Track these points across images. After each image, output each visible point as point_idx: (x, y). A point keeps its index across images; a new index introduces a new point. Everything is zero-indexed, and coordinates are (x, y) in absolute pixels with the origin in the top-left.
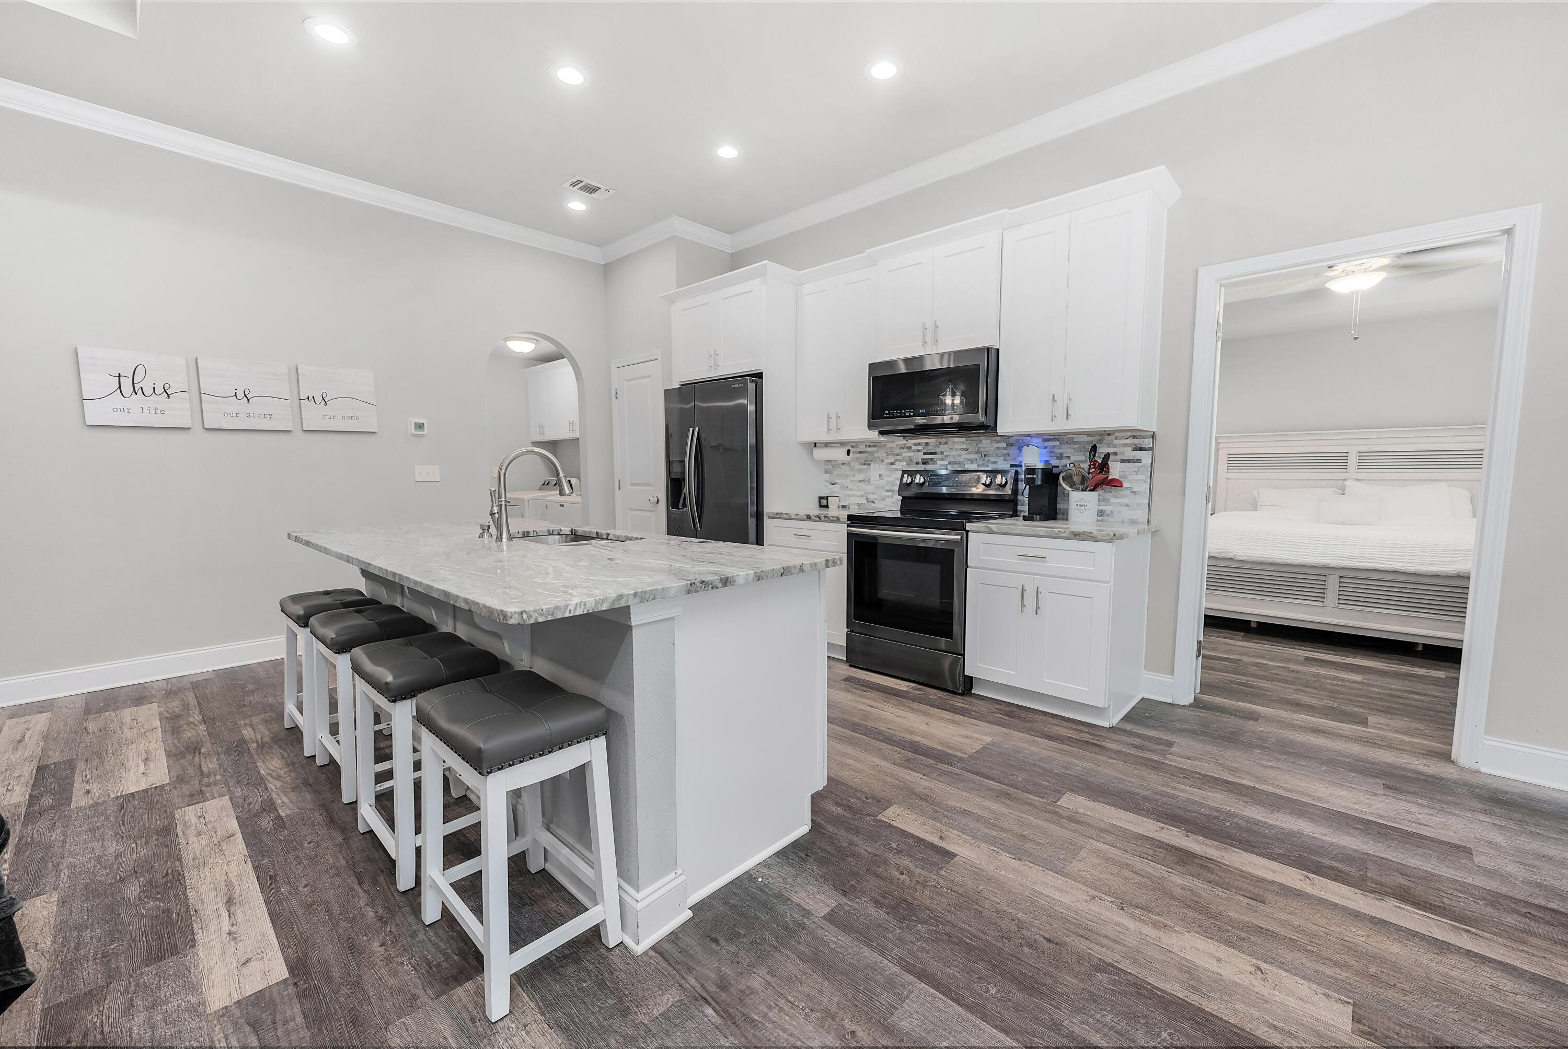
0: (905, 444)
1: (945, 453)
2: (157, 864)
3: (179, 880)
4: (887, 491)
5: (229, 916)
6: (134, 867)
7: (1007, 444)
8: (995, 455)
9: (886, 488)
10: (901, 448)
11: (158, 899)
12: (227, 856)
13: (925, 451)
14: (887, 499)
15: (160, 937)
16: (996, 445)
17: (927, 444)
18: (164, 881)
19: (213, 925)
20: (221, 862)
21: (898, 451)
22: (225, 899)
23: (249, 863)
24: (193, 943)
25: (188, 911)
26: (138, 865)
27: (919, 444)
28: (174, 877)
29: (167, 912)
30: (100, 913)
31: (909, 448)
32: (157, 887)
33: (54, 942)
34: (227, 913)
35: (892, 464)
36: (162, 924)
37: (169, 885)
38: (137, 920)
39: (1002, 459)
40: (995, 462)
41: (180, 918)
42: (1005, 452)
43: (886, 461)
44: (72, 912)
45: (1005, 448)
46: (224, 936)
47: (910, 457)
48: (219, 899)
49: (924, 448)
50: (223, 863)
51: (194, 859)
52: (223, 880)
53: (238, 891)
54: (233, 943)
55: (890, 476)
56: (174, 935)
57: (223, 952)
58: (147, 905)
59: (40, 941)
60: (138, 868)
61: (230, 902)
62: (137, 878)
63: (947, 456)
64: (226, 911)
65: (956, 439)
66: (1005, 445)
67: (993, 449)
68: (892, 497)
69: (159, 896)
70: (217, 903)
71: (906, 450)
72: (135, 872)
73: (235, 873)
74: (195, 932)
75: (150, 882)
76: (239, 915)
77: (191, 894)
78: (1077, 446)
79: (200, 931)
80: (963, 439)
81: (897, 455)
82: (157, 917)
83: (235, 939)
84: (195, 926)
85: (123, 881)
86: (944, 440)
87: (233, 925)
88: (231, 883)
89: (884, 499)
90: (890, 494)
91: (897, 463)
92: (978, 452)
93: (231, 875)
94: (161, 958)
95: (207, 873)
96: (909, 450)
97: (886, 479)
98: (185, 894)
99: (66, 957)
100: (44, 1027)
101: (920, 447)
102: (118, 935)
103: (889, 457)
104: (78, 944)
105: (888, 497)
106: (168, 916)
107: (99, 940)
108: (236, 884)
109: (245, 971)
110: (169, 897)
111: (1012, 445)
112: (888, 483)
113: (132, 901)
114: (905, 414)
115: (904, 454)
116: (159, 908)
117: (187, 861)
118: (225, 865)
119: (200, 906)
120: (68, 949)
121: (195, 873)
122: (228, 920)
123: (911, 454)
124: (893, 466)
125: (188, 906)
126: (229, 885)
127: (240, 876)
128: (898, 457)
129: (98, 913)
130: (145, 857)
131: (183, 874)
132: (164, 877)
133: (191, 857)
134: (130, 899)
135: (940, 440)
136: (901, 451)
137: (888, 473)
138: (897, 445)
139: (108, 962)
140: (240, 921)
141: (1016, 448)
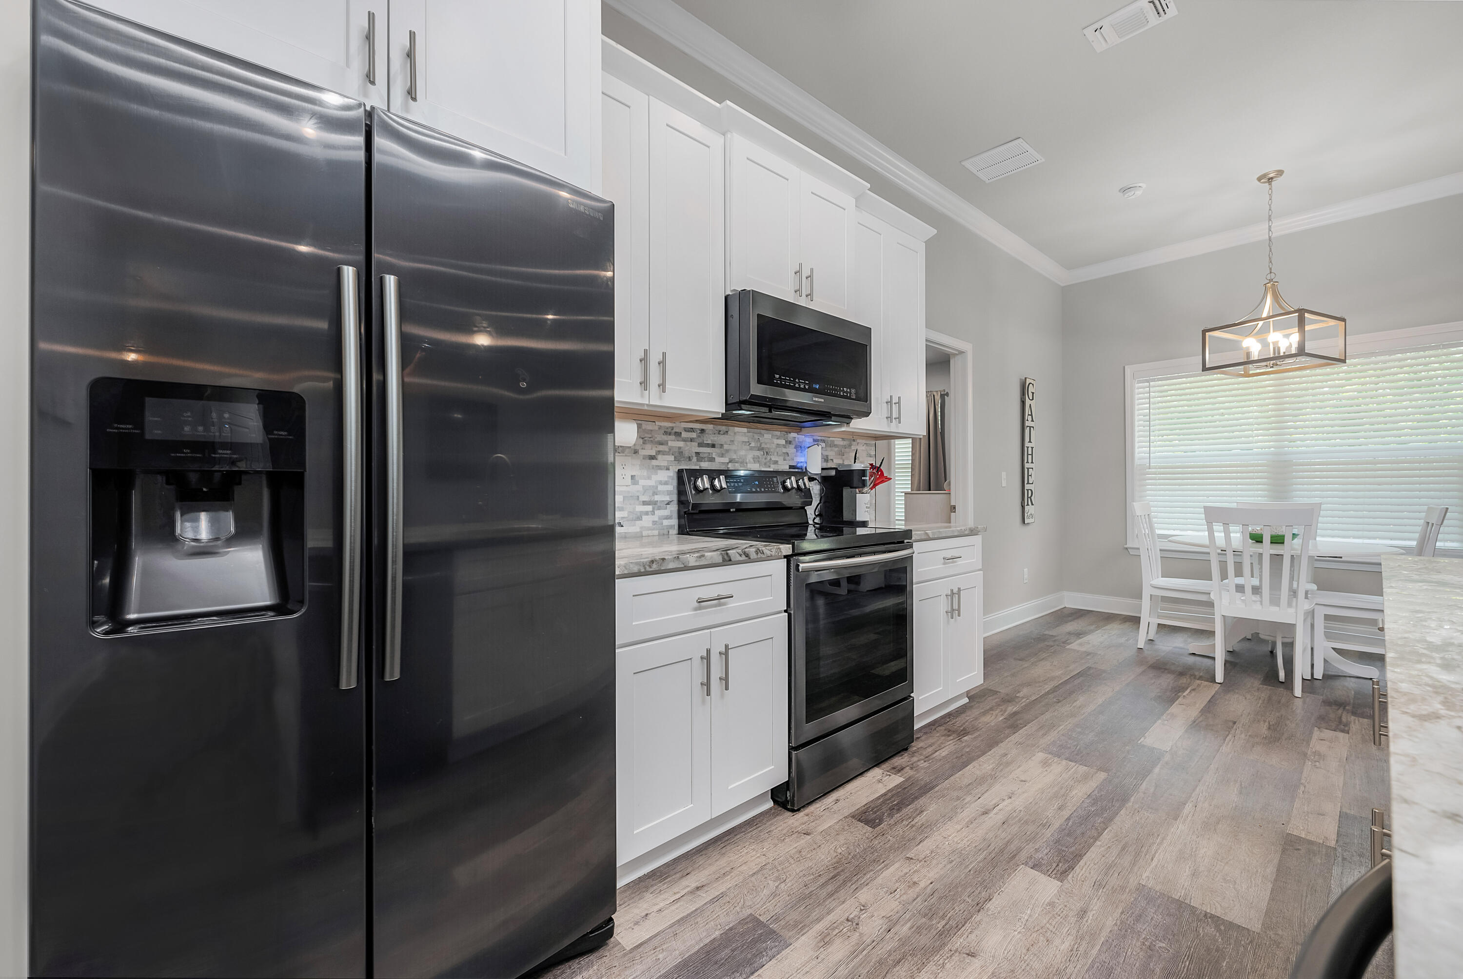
0: (672, 428)
1: (726, 447)
4: (645, 503)
7: (786, 441)
8: (776, 454)
9: (644, 498)
10: (666, 433)
13: (700, 441)
14: (644, 517)
16: (776, 441)
17: (703, 431)
21: (660, 437)
27: (692, 430)
31: (678, 434)
35: (652, 458)
39: (782, 458)
40: (776, 462)
42: (784, 450)
43: (642, 453)
45: (784, 447)
47: (680, 448)
49: (699, 436)
55: (649, 478)
63: (727, 451)
65: (737, 429)
66: (783, 442)
67: (774, 446)
68: (653, 513)
71: (673, 437)
78: (837, 449)
80: (745, 430)
81: (661, 443)
86: (723, 428)
89: (639, 518)
90: (649, 508)
91: (659, 457)
92: (760, 449)
96: (680, 439)
97: (642, 482)
101: (694, 435)
103: (648, 446)
105: (647, 513)
111: (790, 442)
112: (645, 489)
114: (799, 385)
115: (670, 443)
123: (681, 444)
124: (654, 462)
128: (661, 448)
135: (719, 428)
136: (665, 438)
137: (645, 473)
138: (660, 427)
141: (793, 446)
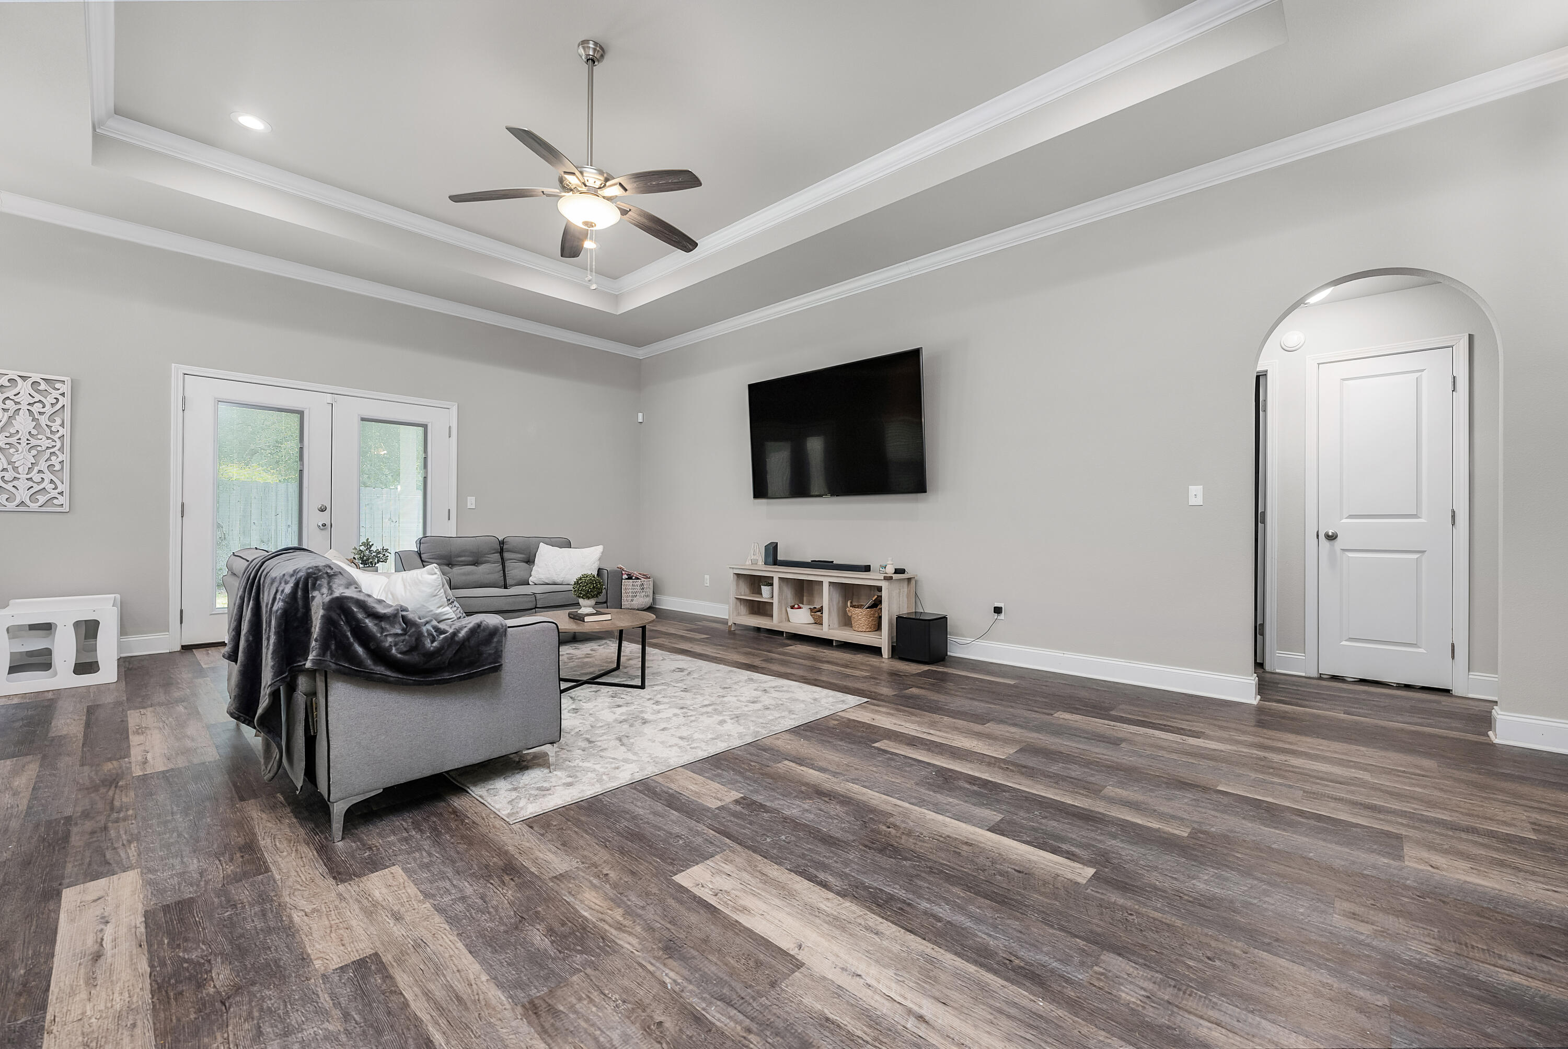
2: (193, 1016)
3: (159, 988)
5: (102, 939)
6: (227, 1012)
11: (186, 961)
12: (79, 1033)
15: (181, 920)
18: (180, 988)
19: (123, 930)
20: (93, 1020)
22: (101, 961)
23: (49, 1017)
24: (147, 914)
25: (150, 945)
26: (222, 1016)
28: (166, 992)
29: (174, 945)
30: (253, 946)
32: (189, 979)
33: (290, 917)
34: (104, 943)
36: (180, 933)
37: (173, 981)
38: (209, 938)
41: (159, 939)
44: (287, 947)
46: (113, 920)
48: (109, 960)
50: (90, 1018)
51: (134, 1025)
52: (98, 987)
53: (82, 971)
54: (106, 914)
56: (167, 922)
57: (118, 906)
58: (199, 954)
59: (305, 918)
60: (221, 1010)
61: (97, 957)
62: (219, 993)
64: (104, 946)
69: (185, 965)
70: (113, 956)
72: (223, 1003)
73: (77, 998)
74: (143, 925)
75: (200, 985)
76: (90, 941)
77: (144, 967)
79: (138, 925)
82: (186, 940)
83: (103, 918)
84: (143, 930)
85: (238, 989)
87: (102, 930)
88: (87, 983)
93: (84, 995)
94: (178, 903)
95: (118, 1000)
98: (152, 966)
99: (271, 905)
100: (264, 863)
102: (225, 923)
104: (264, 915)
106: (174, 941)
107: (244, 919)
108: (82, 982)
109: (101, 893)
110: (173, 964)
113: (219, 960)
116: (185, 950)
117: (146, 1022)
118: (88, 1013)
119: (134, 952)
120: (272, 911)
121: (135, 999)
122: (105, 936)
125: (149, 952)
126: (91, 981)
127: (73, 993)
129: (256, 945)
130: (214, 1033)
131: (153, 998)
132: (181, 993)
133: (138, 1031)
134: (222, 963)
139: (229, 901)
140: (92, 935)
